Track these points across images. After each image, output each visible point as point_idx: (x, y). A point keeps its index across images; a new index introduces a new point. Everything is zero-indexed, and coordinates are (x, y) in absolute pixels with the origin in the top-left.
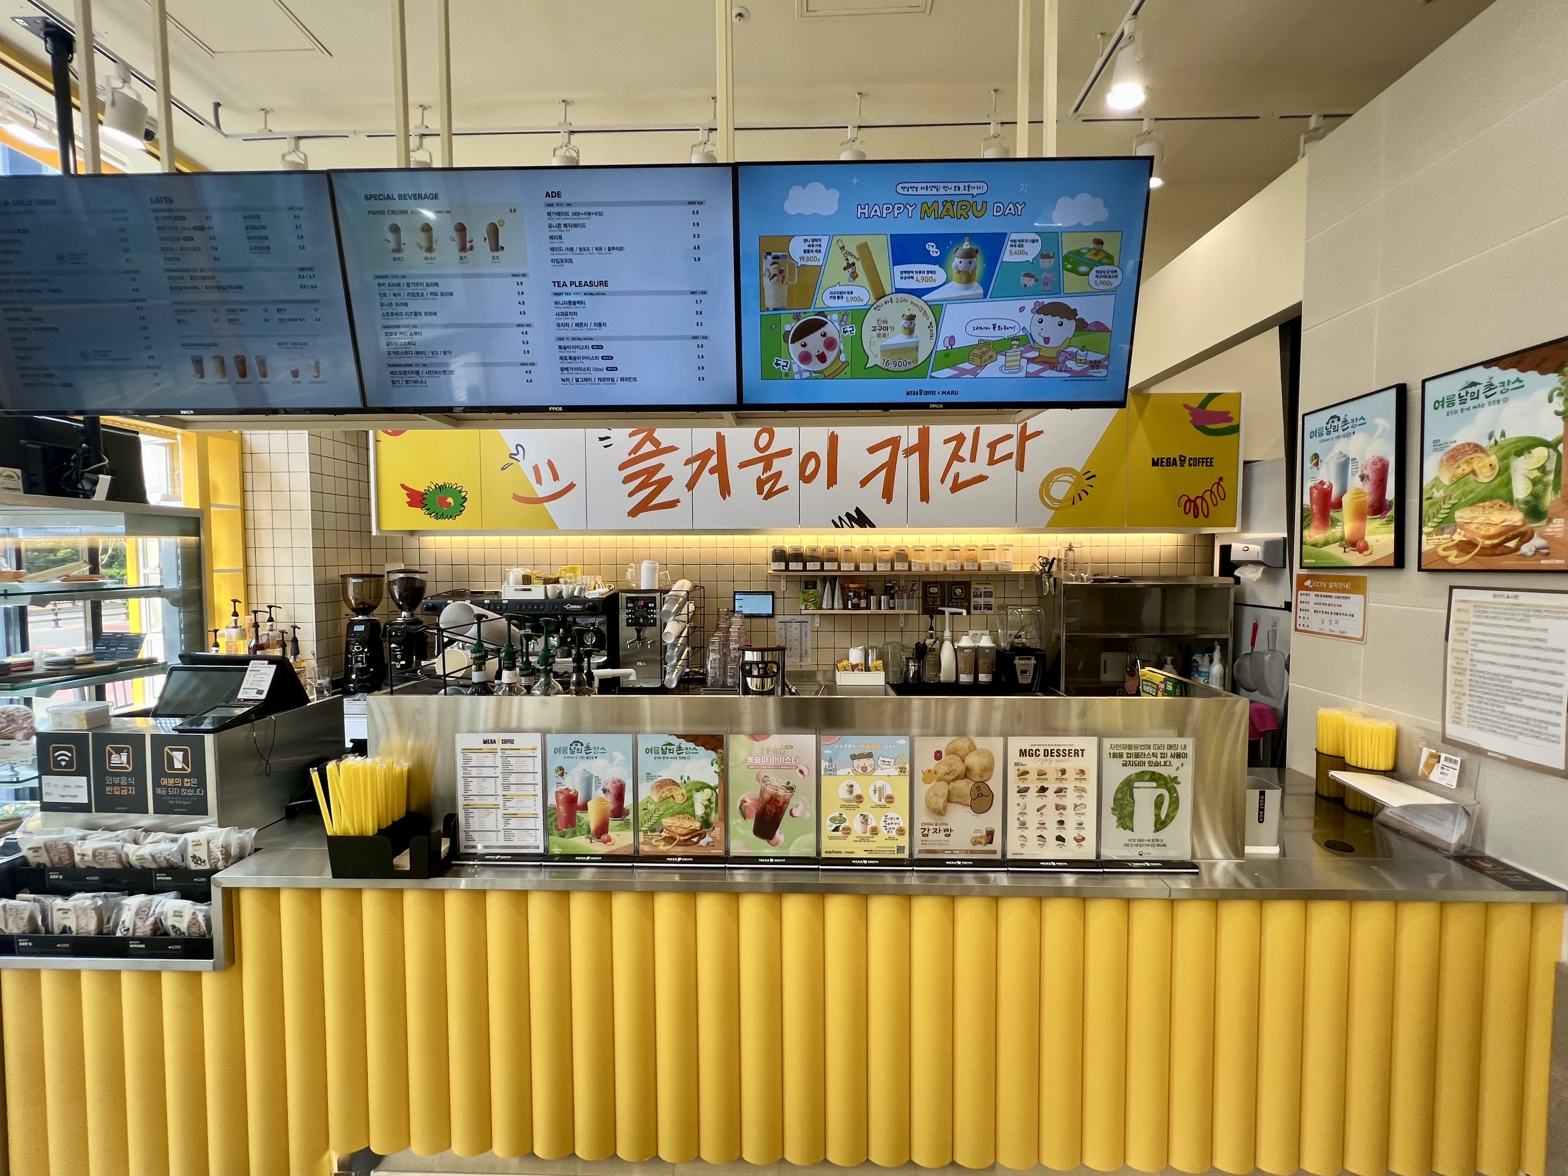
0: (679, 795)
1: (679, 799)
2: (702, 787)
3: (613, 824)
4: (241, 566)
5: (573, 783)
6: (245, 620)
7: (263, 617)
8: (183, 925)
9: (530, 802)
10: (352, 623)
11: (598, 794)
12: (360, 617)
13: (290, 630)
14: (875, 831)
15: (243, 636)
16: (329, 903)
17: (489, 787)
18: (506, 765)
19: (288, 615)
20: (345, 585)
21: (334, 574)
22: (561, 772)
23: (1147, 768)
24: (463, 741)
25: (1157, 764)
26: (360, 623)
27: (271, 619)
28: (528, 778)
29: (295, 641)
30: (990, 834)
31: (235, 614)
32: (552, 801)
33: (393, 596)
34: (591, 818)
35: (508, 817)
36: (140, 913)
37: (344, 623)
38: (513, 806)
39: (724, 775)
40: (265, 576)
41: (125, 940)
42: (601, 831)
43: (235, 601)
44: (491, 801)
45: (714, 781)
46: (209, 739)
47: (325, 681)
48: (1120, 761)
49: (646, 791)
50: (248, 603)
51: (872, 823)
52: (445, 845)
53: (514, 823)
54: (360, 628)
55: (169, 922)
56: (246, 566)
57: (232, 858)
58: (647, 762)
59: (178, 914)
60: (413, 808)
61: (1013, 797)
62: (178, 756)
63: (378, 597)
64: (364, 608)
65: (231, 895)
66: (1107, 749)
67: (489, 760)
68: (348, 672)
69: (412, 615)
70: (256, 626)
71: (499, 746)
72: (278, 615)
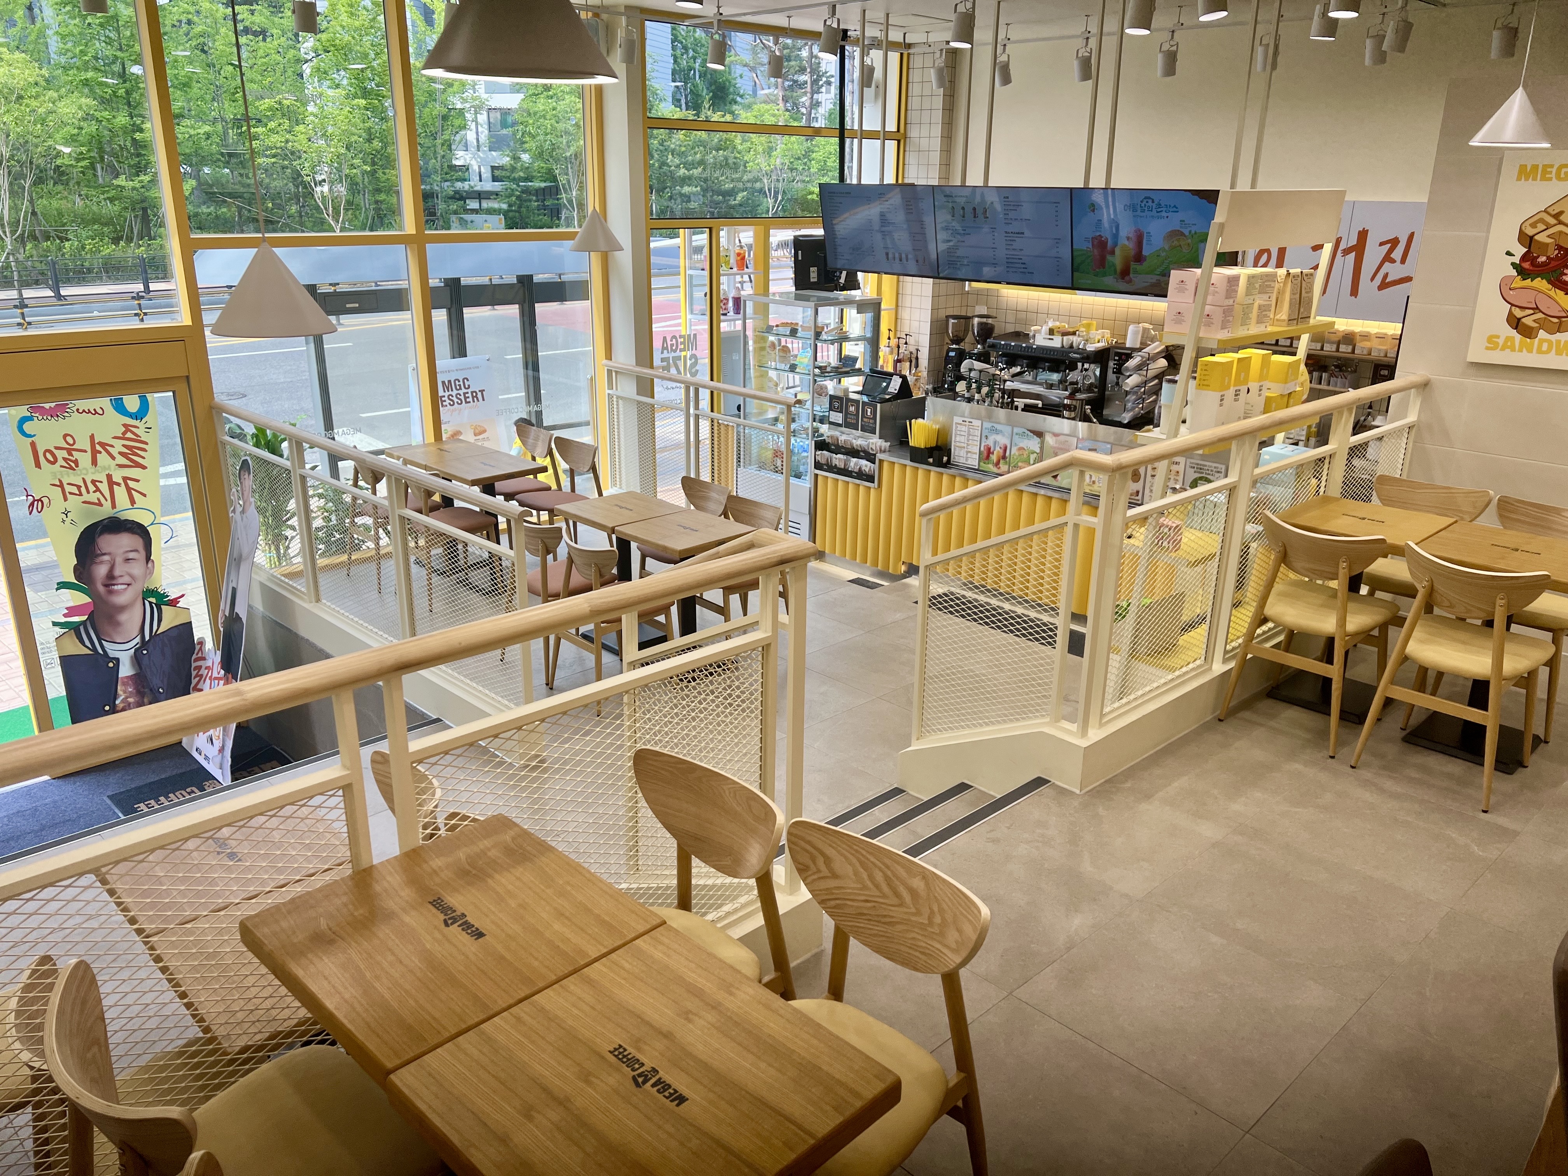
0: (1026, 453)
1: (1025, 456)
2: (1033, 452)
3: (1001, 461)
4: (894, 306)
5: (990, 442)
6: (894, 342)
7: (902, 341)
8: (867, 470)
9: (975, 447)
10: (949, 350)
11: (998, 449)
12: (954, 346)
13: (914, 352)
14: (1094, 482)
15: (891, 353)
16: (908, 471)
17: (962, 439)
18: (969, 431)
19: (915, 341)
20: (947, 321)
21: (942, 314)
22: (987, 437)
23: (1204, 475)
24: (957, 419)
25: (1209, 474)
26: (953, 350)
27: (906, 343)
28: (975, 438)
29: (917, 358)
30: (1138, 492)
31: (889, 338)
32: (982, 449)
33: (974, 333)
34: (994, 458)
35: (968, 452)
36: (856, 464)
37: (946, 348)
38: (970, 449)
39: (1042, 448)
40: (905, 314)
41: (851, 472)
42: (997, 464)
43: (890, 330)
44: (962, 445)
45: (1038, 451)
46: (879, 405)
47: (930, 387)
48: (1193, 470)
49: (1014, 451)
50: (895, 334)
51: (1093, 479)
52: (945, 459)
53: (969, 455)
54: (952, 354)
55: (863, 468)
56: (897, 306)
57: (883, 451)
58: (1016, 438)
59: (866, 466)
60: (939, 444)
61: (1149, 478)
62: (869, 410)
63: (966, 331)
64: (957, 340)
65: (881, 461)
66: (1188, 463)
67: (964, 428)
68: (944, 382)
69: (984, 348)
70: (899, 347)
71: (967, 423)
72: (910, 340)
